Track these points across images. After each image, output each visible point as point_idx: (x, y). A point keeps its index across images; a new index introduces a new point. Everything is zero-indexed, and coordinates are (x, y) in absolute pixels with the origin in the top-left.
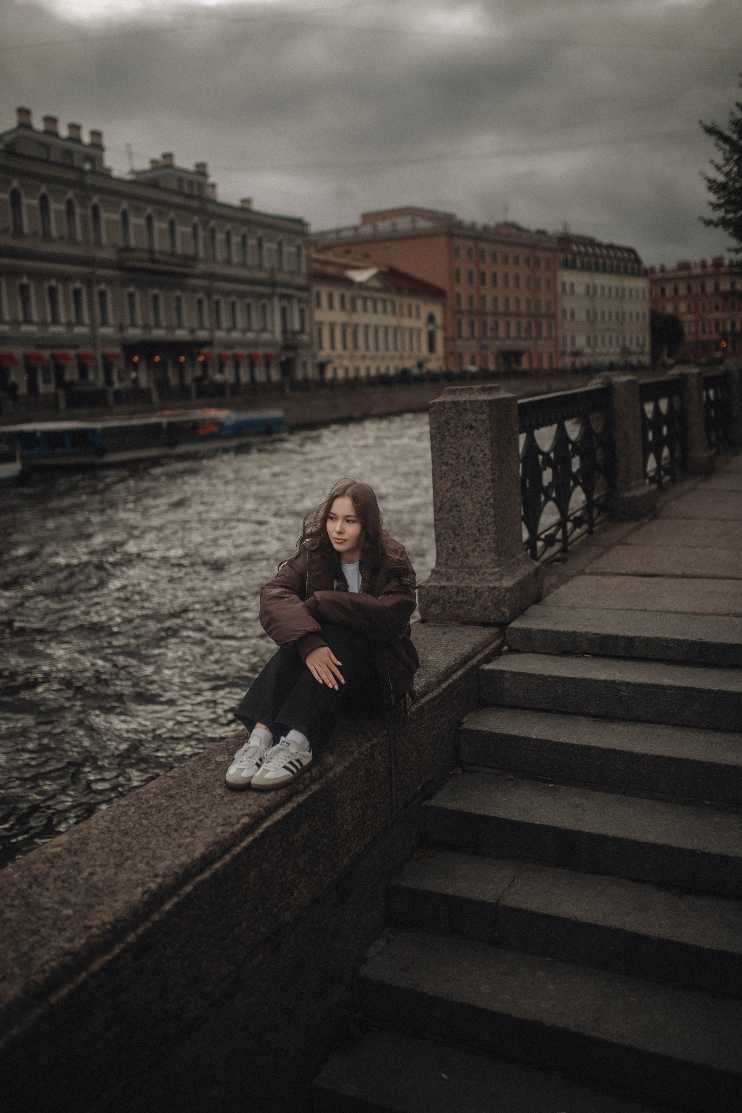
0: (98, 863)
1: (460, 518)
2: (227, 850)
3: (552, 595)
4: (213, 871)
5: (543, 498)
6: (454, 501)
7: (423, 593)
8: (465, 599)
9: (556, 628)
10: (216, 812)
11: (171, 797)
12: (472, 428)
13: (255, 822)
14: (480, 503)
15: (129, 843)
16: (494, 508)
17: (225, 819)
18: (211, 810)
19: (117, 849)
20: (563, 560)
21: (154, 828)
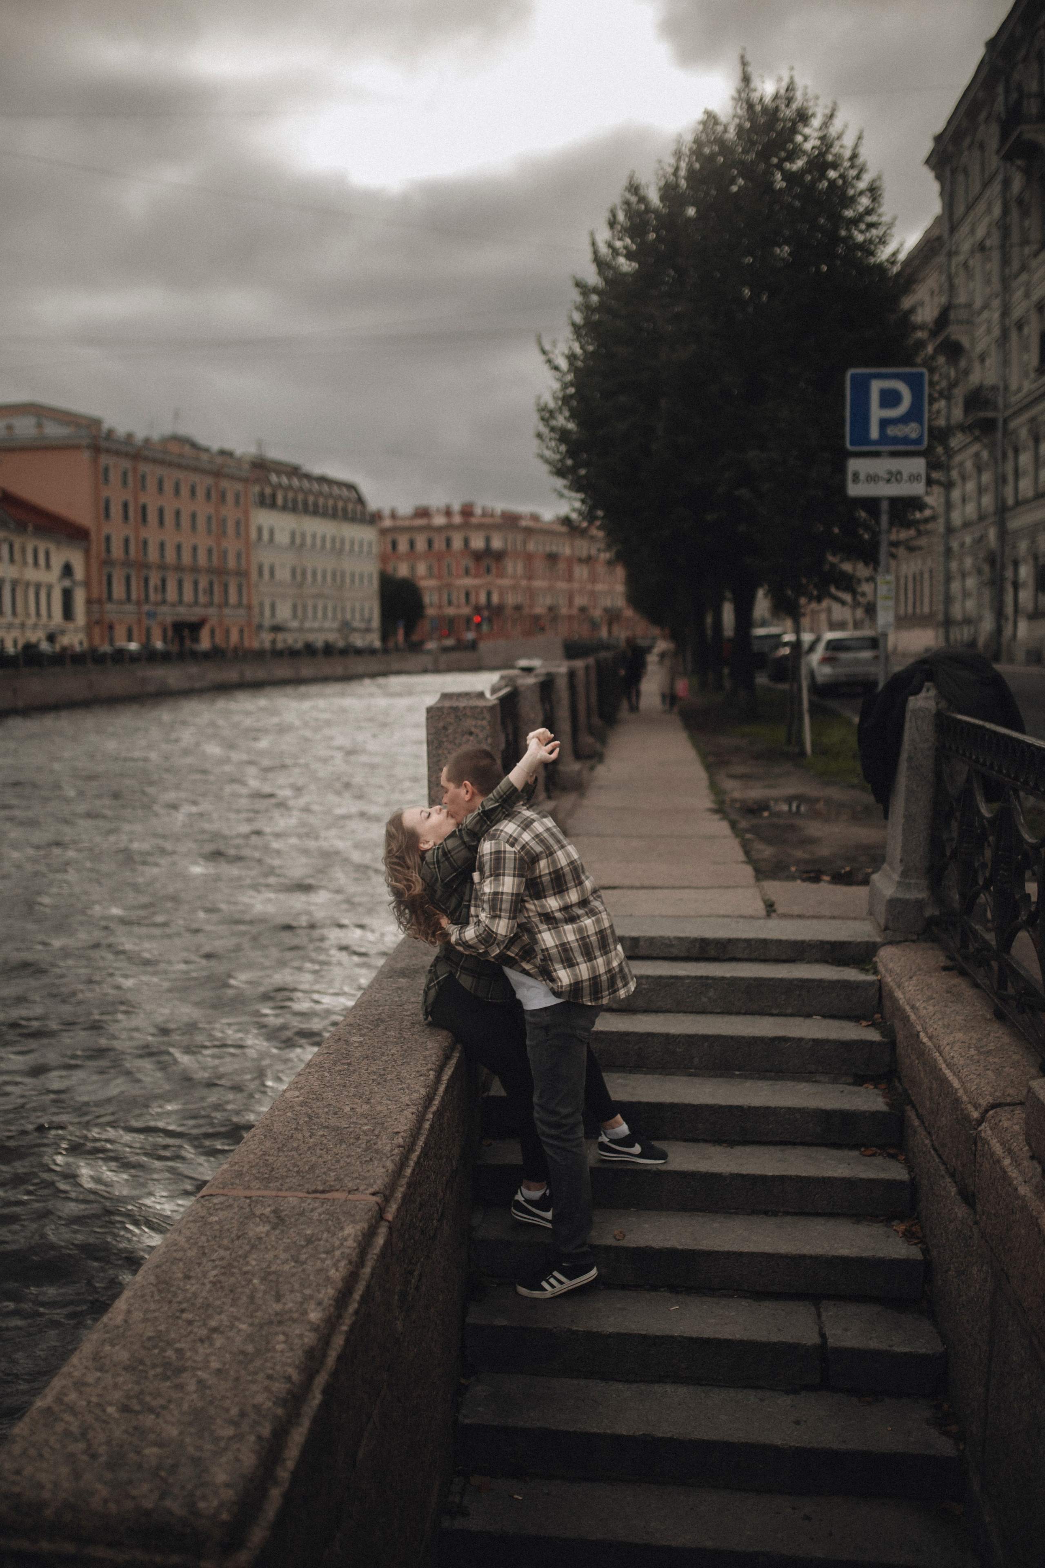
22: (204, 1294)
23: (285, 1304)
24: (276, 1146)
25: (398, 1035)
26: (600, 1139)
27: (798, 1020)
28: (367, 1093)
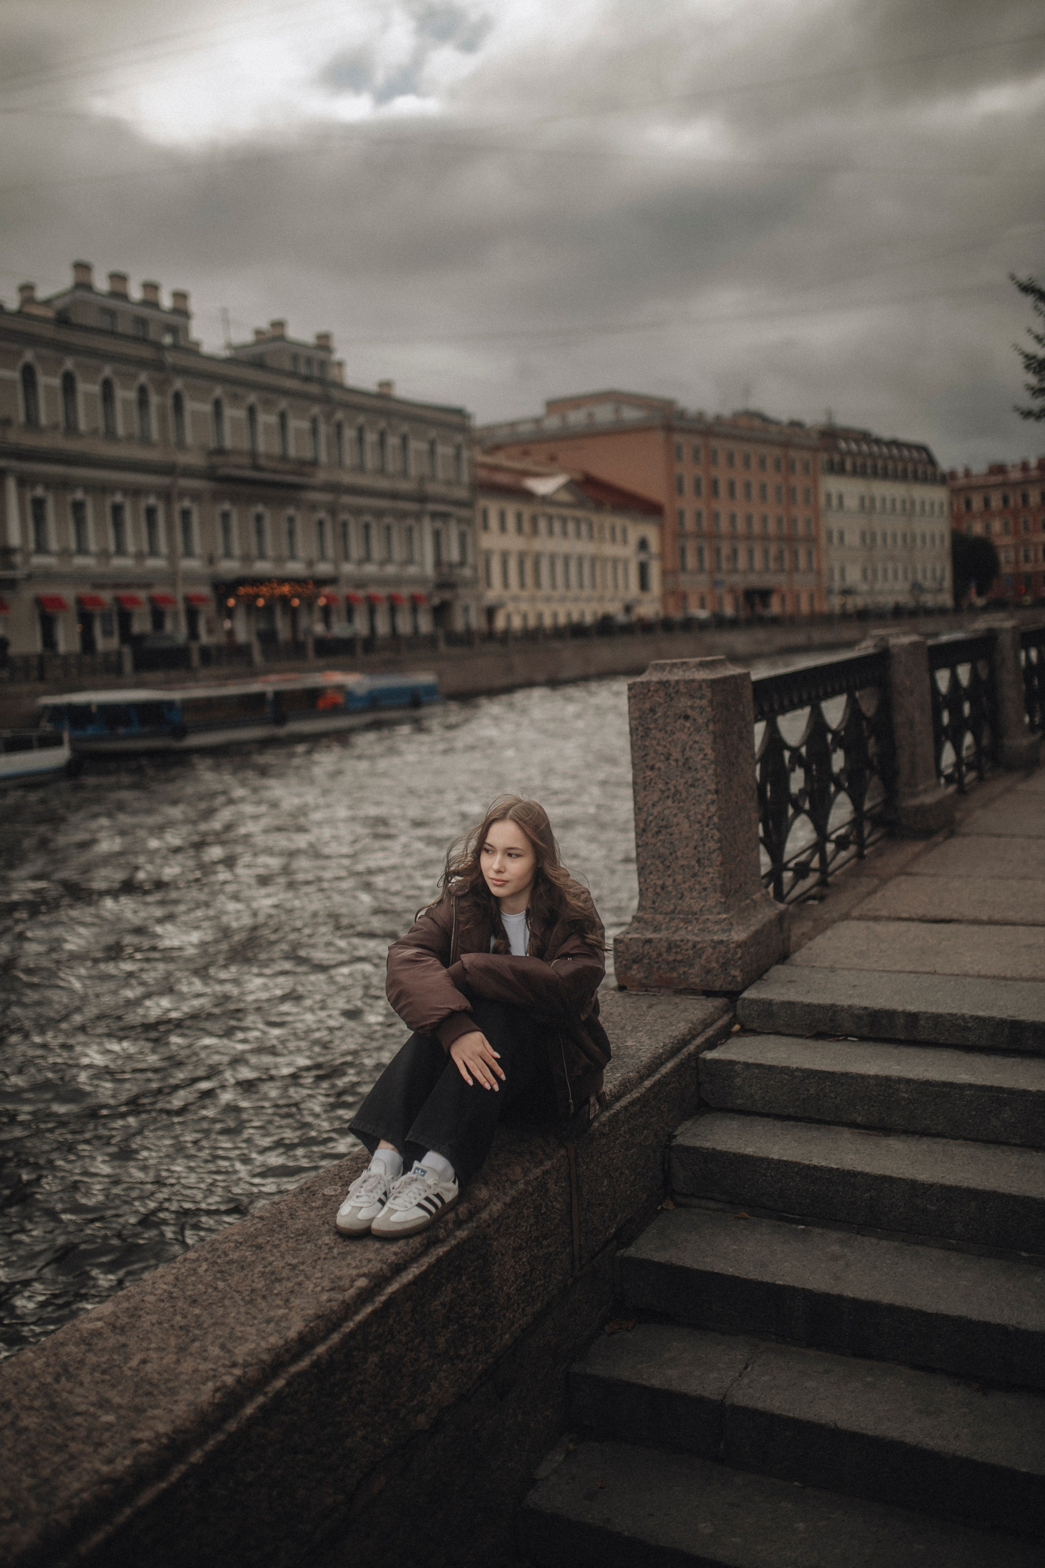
0: (153, 1346)
1: (672, 843)
2: (335, 1327)
3: (804, 951)
4: (315, 1358)
5: (791, 811)
6: (663, 820)
7: (620, 949)
8: (679, 957)
9: (807, 1000)
10: (322, 1270)
11: (259, 1247)
12: (687, 718)
13: (376, 1285)
14: (699, 822)
15: (198, 1316)
16: (718, 830)
17: (333, 1282)
18: (314, 1267)
19: (182, 1324)
20: (821, 898)
21: (235, 1293)
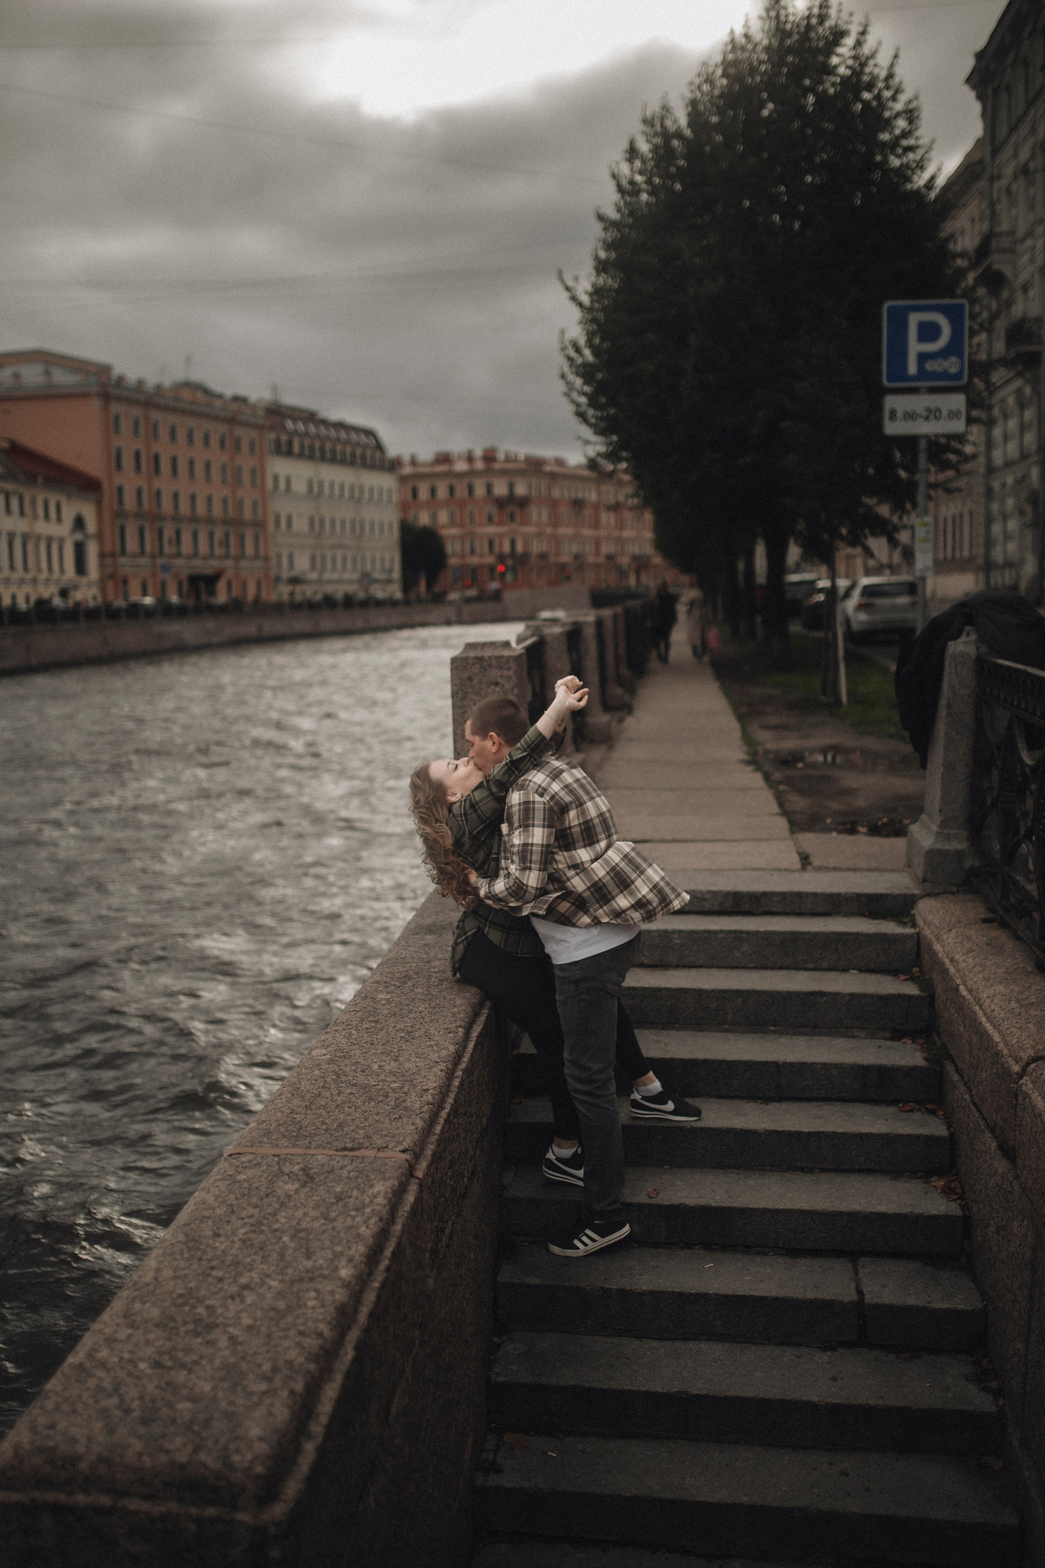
12: (496, 684)
22: (234, 1251)
23: (316, 1261)
24: (303, 1104)
25: (426, 993)
26: (632, 1097)
27: (833, 975)
28: (395, 1050)
